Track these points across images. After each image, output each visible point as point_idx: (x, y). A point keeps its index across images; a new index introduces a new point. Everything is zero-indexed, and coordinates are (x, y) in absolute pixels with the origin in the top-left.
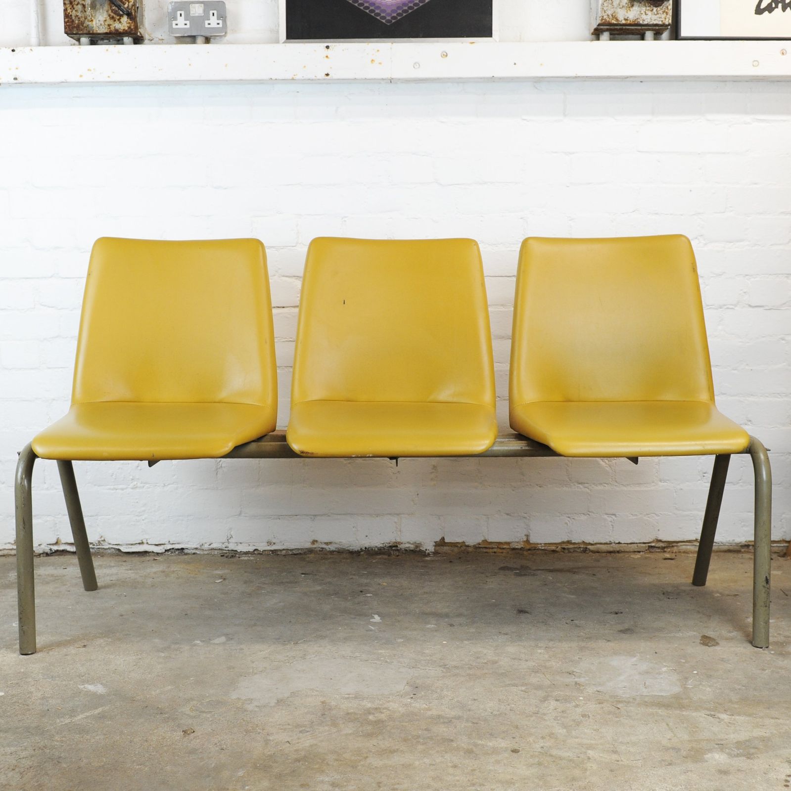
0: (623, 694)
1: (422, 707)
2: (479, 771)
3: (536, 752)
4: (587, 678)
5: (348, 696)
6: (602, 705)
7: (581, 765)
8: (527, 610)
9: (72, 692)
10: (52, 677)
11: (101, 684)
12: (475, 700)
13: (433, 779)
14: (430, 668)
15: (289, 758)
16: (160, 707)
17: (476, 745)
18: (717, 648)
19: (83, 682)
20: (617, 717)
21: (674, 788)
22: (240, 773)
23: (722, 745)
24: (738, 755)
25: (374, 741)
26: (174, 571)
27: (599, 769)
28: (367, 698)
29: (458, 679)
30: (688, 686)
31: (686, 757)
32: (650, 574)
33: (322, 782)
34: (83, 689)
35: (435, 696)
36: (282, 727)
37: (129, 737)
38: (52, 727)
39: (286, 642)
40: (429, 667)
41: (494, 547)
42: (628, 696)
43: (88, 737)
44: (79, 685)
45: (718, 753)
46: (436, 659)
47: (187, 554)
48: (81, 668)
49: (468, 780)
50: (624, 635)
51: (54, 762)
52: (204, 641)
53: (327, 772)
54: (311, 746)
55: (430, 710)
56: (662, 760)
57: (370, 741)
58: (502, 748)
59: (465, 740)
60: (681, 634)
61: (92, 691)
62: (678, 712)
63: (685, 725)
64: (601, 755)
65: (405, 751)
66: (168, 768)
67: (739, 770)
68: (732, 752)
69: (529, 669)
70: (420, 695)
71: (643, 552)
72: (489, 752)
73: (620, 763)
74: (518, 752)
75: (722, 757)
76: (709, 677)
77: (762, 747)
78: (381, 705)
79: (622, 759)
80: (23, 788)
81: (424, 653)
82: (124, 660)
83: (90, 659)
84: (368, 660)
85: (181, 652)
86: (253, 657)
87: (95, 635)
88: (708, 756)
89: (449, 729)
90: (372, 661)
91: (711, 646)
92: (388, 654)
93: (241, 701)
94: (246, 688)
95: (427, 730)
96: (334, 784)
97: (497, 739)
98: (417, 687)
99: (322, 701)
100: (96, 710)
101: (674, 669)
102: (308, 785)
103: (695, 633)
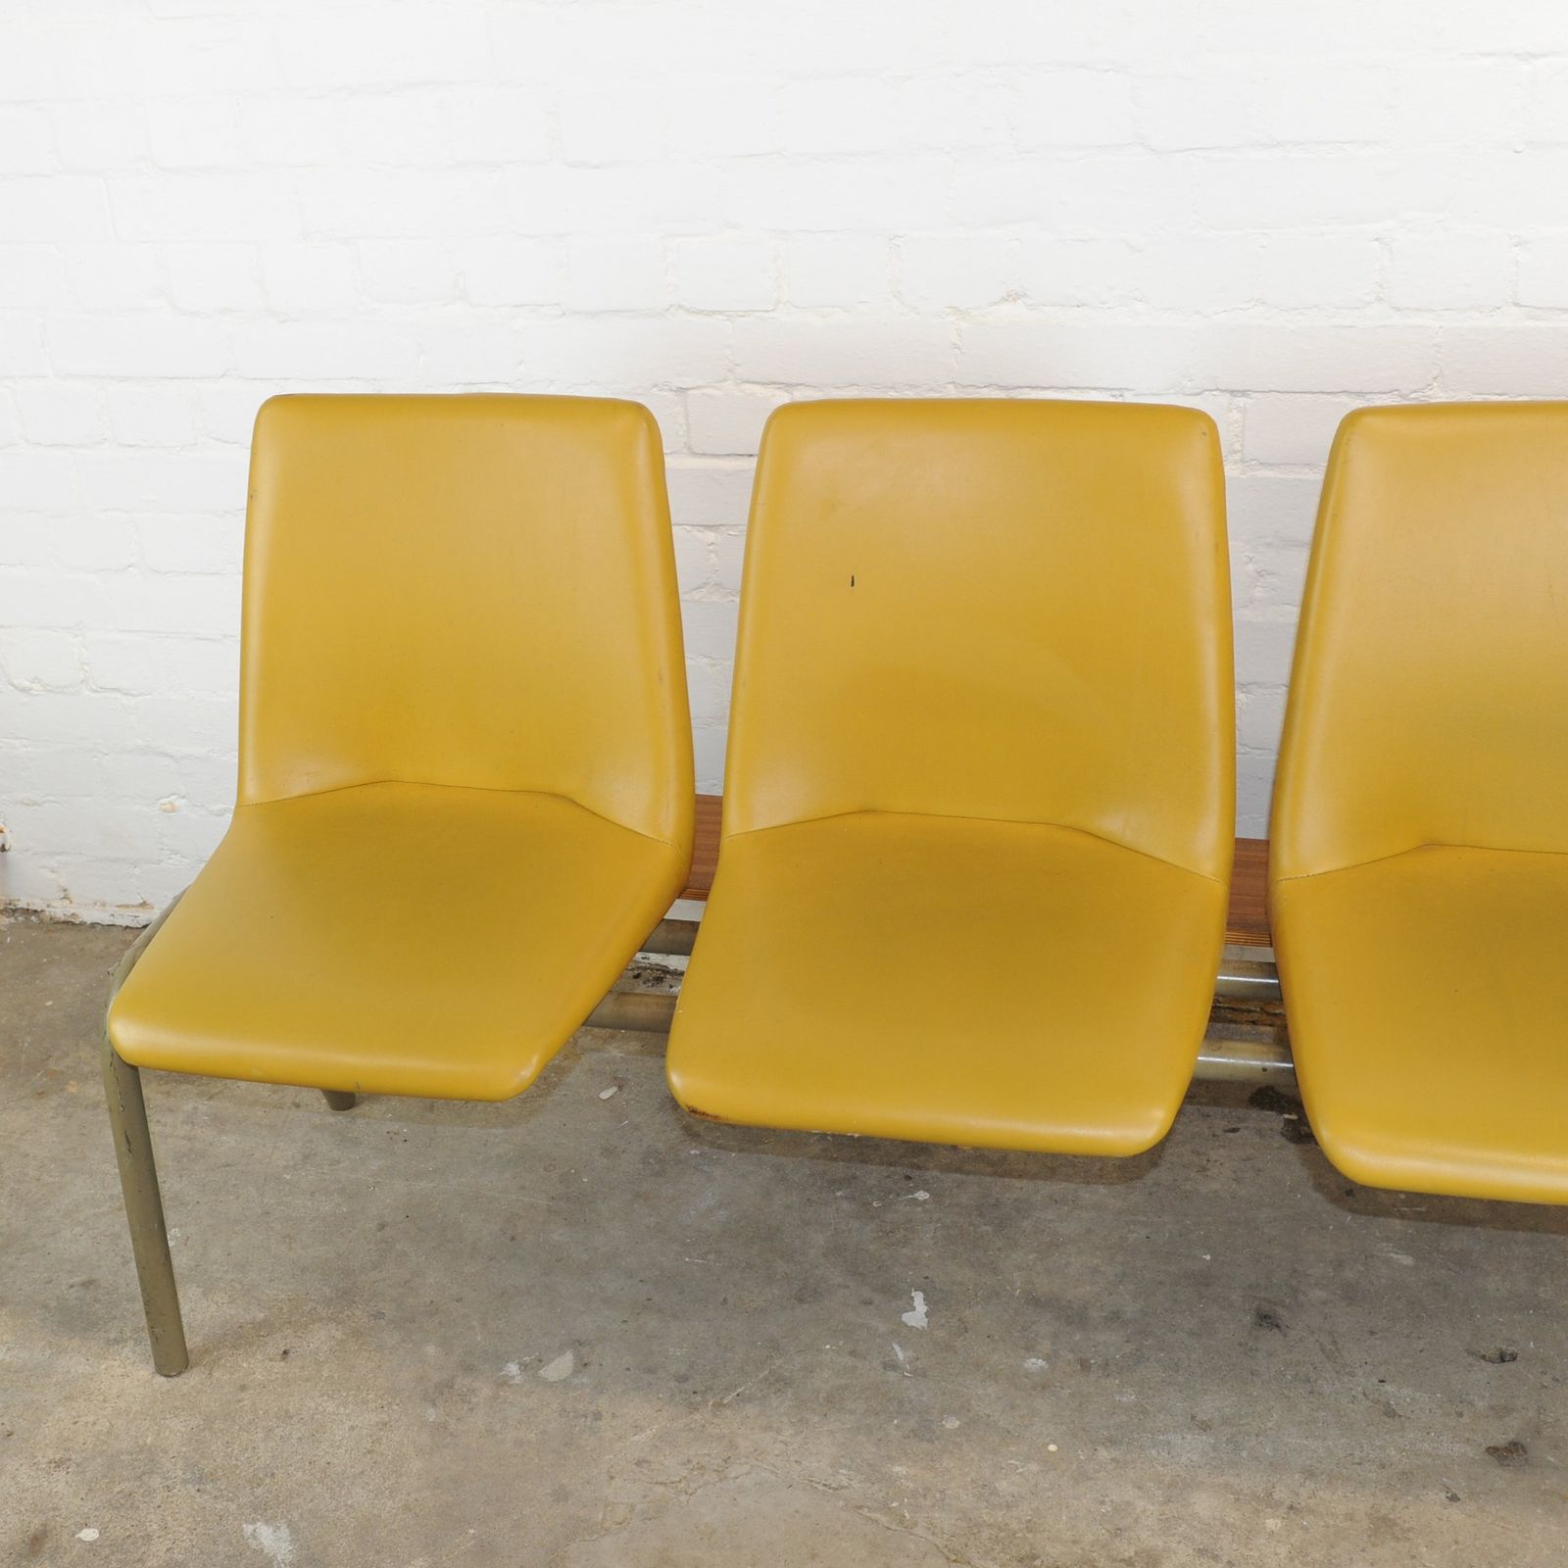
8: (1280, 1311)
9: (226, 1550)
10: (200, 1479)
11: (290, 1524)
19: (256, 1512)
34: (250, 1541)
39: (699, 1398)
41: (1253, 1008)
44: (246, 1520)
46: (1014, 1526)
48: (263, 1446)
50: (1500, 1472)
52: (526, 1367)
61: (265, 1551)
81: (995, 1492)
82: (352, 1428)
83: (287, 1411)
84: (860, 1507)
85: (472, 1409)
86: (615, 1456)
87: (315, 1309)
90: (870, 1510)
92: (911, 1485)
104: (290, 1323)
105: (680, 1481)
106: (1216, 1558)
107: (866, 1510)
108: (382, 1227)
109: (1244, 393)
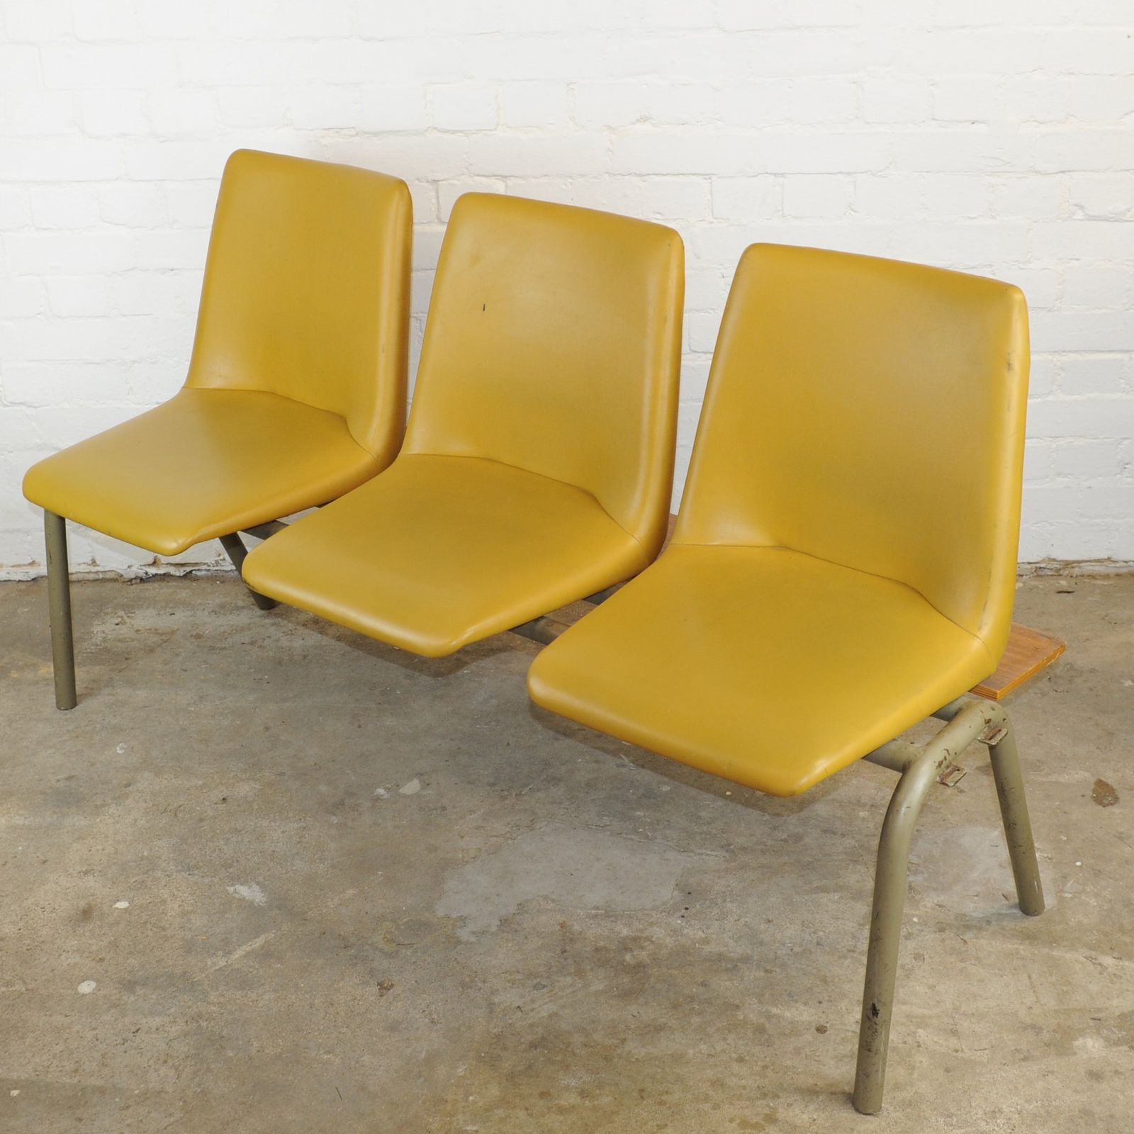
0: (974, 912)
1: (696, 936)
2: (773, 1070)
3: (848, 1031)
4: (926, 876)
5: (595, 911)
6: (944, 935)
7: (908, 1060)
9: (220, 900)
10: (189, 869)
11: (258, 883)
12: (769, 921)
13: (713, 1084)
14: (708, 852)
15: (522, 1040)
16: (342, 933)
17: (769, 1016)
18: (1116, 810)
19: (235, 879)
20: (962, 961)
21: (1026, 1106)
22: (461, 1070)
23: (1100, 1020)
24: (1117, 1043)
25: (634, 1008)
27: (931, 1067)
28: (622, 916)
29: (745, 876)
30: (1066, 895)
31: (1048, 1045)
33: (567, 1088)
34: (235, 895)
35: (715, 911)
36: (510, 978)
37: (308, 996)
38: (203, 975)
39: (505, 793)
40: (707, 848)
42: (980, 916)
43: (254, 996)
44: (228, 886)
45: (1092, 1038)
46: (714, 832)
48: (225, 848)
49: (758, 1086)
51: (215, 1047)
52: (389, 789)
53: (574, 1069)
54: (550, 1016)
55: (708, 943)
56: (1016, 1050)
57: (629, 1007)
58: (803, 1023)
59: (755, 1006)
60: (1067, 777)
61: (247, 898)
62: (1045, 950)
63: (1054, 978)
64: (936, 1039)
65: (675, 1027)
66: (366, 1059)
67: (1116, 1072)
68: (1112, 1036)
69: (845, 853)
70: (694, 911)
71: (1026, 575)
72: (786, 1031)
73: (960, 1054)
74: (825, 1031)
75: (1097, 1045)
76: (1098, 873)
78: (642, 931)
79: (963, 1047)
80: (183, 1097)
81: (700, 817)
82: (283, 832)
83: (236, 829)
84: (620, 834)
85: (360, 814)
86: (461, 826)
87: (236, 775)
88: (1078, 1043)
89: (733, 984)
90: (626, 834)
91: (1107, 805)
92: (649, 820)
93: (451, 922)
94: (456, 893)
95: (704, 984)
96: (583, 1094)
97: (797, 1005)
98: (689, 893)
99: (561, 922)
100: (257, 940)
101: (1050, 856)
102: (550, 1095)
103: (1087, 775)
104: (222, 784)
105: (506, 834)
106: (834, 833)
107: (624, 835)
108: (267, 729)
109: (782, 175)
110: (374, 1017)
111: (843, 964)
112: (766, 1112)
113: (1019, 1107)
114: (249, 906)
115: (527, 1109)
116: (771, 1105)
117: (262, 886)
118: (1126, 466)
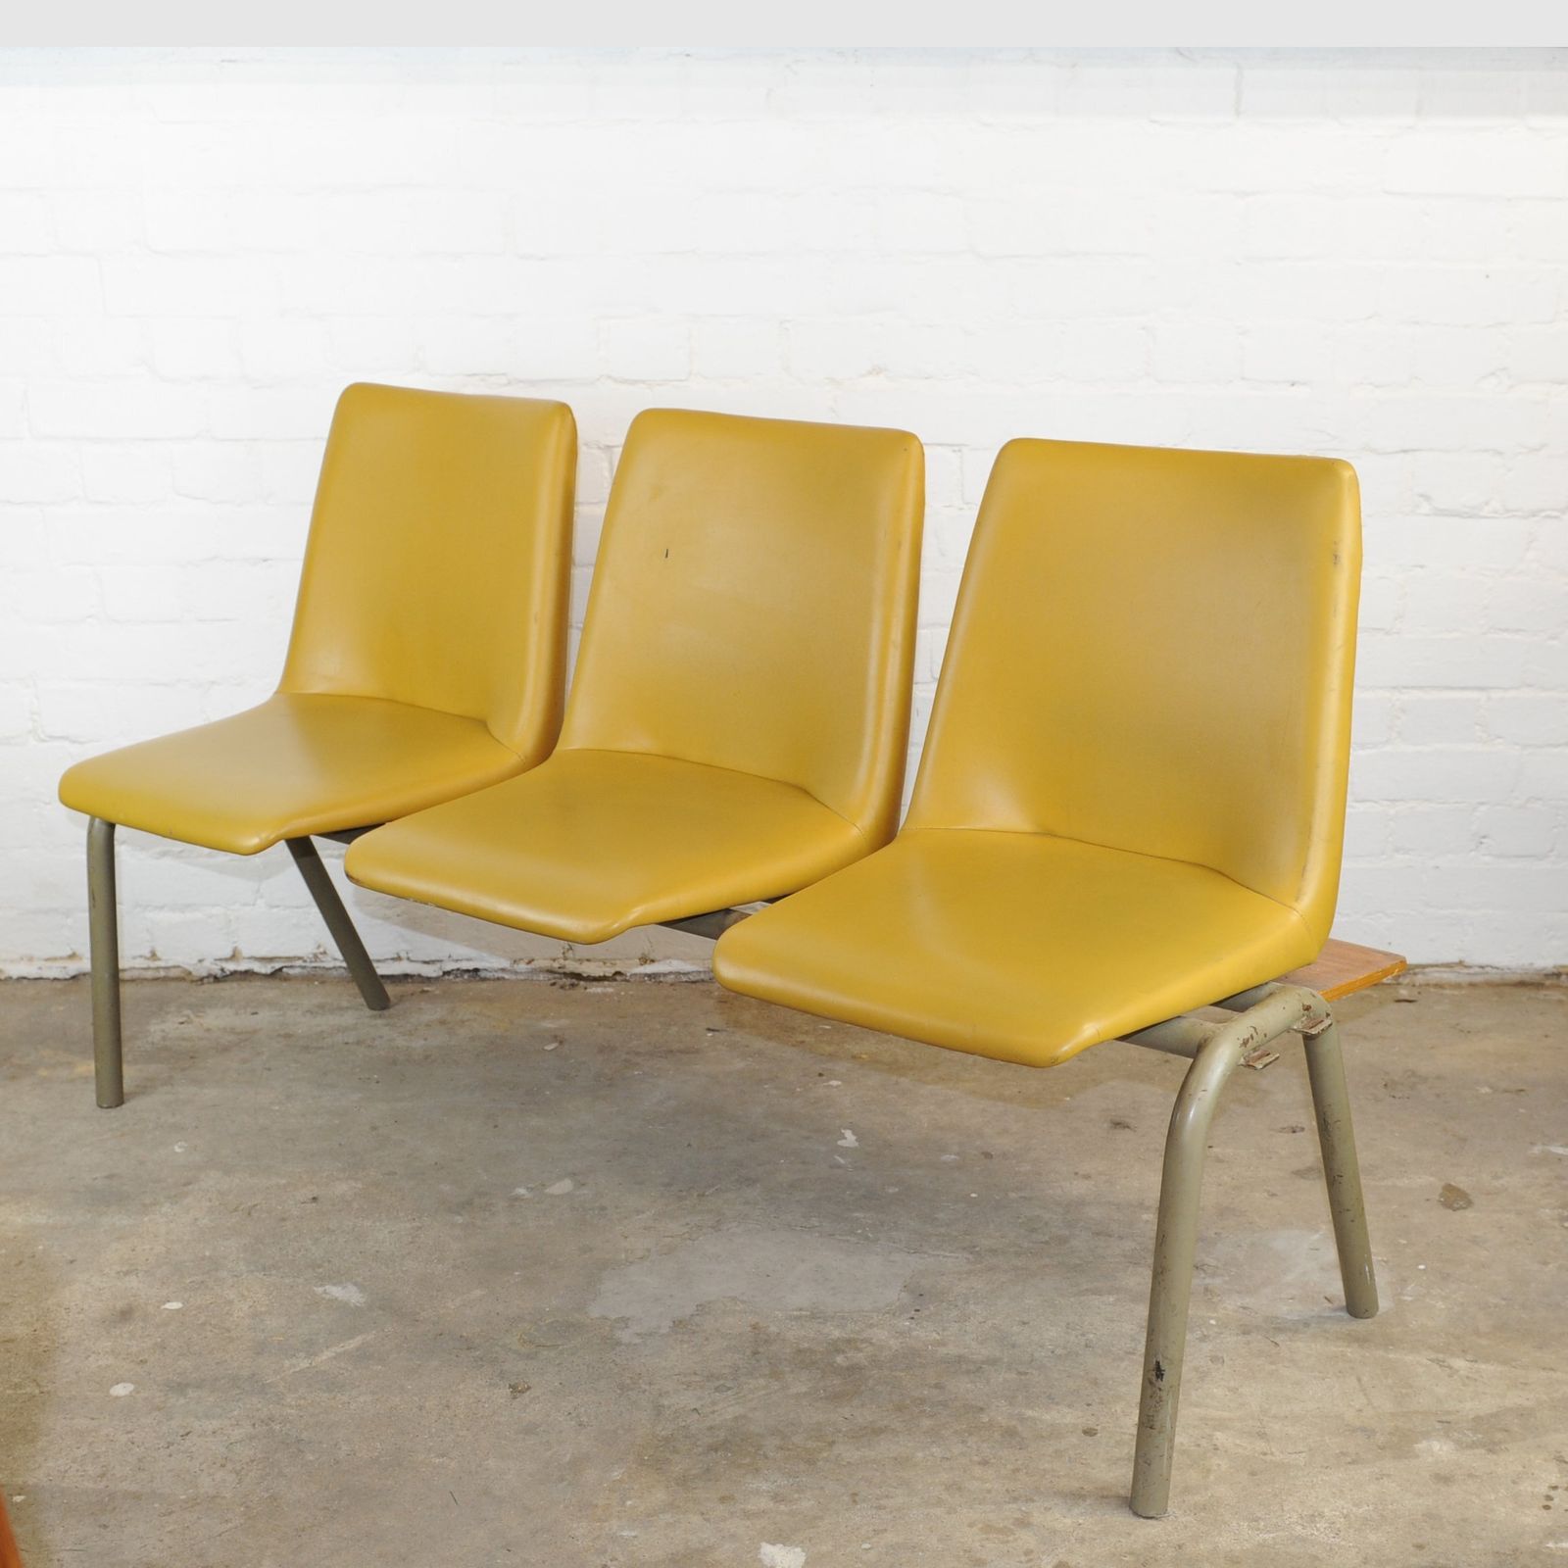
0: (1288, 1315)
1: (929, 1338)
2: (1027, 1473)
3: (1125, 1433)
4: (1227, 1278)
5: (798, 1313)
6: (1249, 1338)
7: (1202, 1463)
8: (1127, 1120)
9: (304, 1301)
10: (264, 1269)
11: (355, 1284)
12: (1024, 1323)
13: (948, 1488)
14: (947, 1254)
15: (699, 1443)
16: (465, 1334)
17: (1022, 1419)
18: (1469, 1214)
19: (322, 1280)
20: (1272, 1363)
21: (1354, 1509)
22: (616, 1474)
23: (1449, 1423)
24: (1472, 1446)
25: (846, 1411)
26: (463, 1022)
27: (1232, 1470)
28: (833, 1317)
29: (994, 1278)
30: (1406, 1298)
31: (1382, 1448)
32: (1365, 1038)
33: (757, 1492)
34: (324, 1295)
35: (954, 1313)
36: (684, 1380)
37: (416, 1399)
38: (278, 1377)
39: (684, 1193)
40: (944, 1250)
42: (1296, 1318)
43: (345, 1399)
44: (316, 1286)
45: (1438, 1441)
46: (955, 1233)
47: (484, 979)
48: (314, 1249)
49: (1007, 1490)
50: (1302, 1180)
51: (291, 1450)
52: (532, 1189)
53: (766, 1472)
54: (736, 1419)
55: (944, 1345)
56: (1342, 1453)
57: (839, 1410)
58: (1066, 1425)
59: (1004, 1409)
60: (1407, 1182)
61: (340, 1299)
62: (1381, 1353)
63: (1390, 1381)
64: (1238, 1442)
65: (898, 1430)
66: (491, 1463)
67: (1470, 1476)
68: (1464, 1439)
69: (1125, 1256)
70: (927, 1313)
72: (1044, 1434)
73: (1269, 1458)
74: (1095, 1434)
75: (1445, 1448)
76: (1447, 1277)
77: (1516, 1429)
78: (858, 1333)
79: (1273, 1450)
80: (245, 1503)
81: (936, 1219)
82: (391, 1232)
83: (328, 1229)
84: (833, 1235)
85: (493, 1214)
86: (625, 1227)
87: (331, 1174)
88: (1422, 1445)
89: (976, 1386)
90: (840, 1235)
91: (1458, 1209)
92: (870, 1222)
93: (609, 1323)
94: (617, 1293)
95: (937, 1386)
96: (777, 1498)
97: (1059, 1407)
98: (921, 1295)
99: (753, 1323)
100: (351, 1341)
101: (1385, 1259)
102: (733, 1499)
103: (1432, 1179)
104: (312, 1182)
105: (684, 1234)
106: (1109, 1236)
107: (838, 1236)
108: (374, 1128)
110: (502, 1419)
111: (1118, 1366)
112: (1016, 1516)
113: (1345, 1511)
114: (343, 1307)
115: (703, 1514)
116: (1024, 1509)
117: (361, 1288)
118: (1483, 840)
